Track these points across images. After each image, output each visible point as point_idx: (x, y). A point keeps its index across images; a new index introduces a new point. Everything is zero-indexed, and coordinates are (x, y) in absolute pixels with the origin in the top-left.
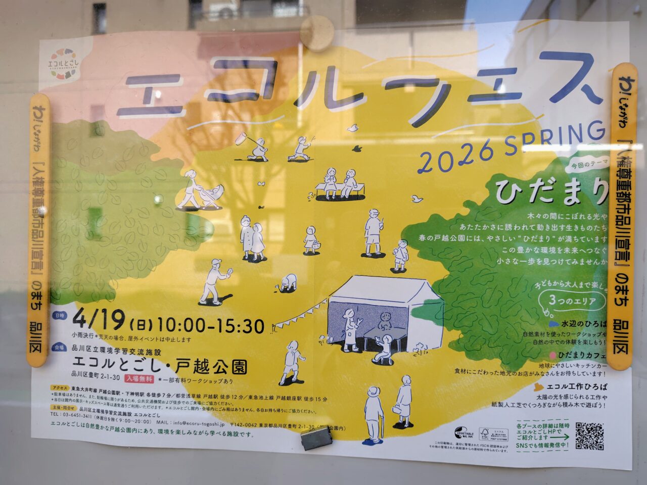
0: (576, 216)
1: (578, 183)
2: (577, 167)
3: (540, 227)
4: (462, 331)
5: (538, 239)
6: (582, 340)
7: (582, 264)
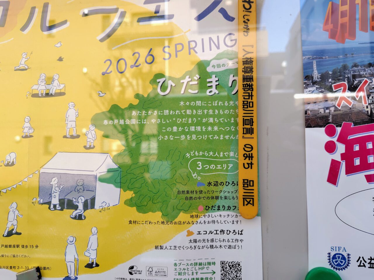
0: (216, 103)
1: (217, 79)
2: (216, 67)
3: (189, 112)
4: (134, 191)
5: (188, 121)
6: (223, 197)
7: (222, 138)
